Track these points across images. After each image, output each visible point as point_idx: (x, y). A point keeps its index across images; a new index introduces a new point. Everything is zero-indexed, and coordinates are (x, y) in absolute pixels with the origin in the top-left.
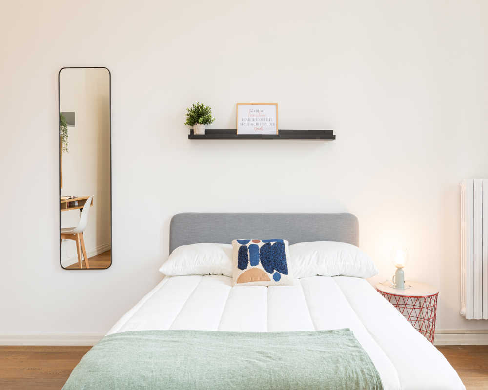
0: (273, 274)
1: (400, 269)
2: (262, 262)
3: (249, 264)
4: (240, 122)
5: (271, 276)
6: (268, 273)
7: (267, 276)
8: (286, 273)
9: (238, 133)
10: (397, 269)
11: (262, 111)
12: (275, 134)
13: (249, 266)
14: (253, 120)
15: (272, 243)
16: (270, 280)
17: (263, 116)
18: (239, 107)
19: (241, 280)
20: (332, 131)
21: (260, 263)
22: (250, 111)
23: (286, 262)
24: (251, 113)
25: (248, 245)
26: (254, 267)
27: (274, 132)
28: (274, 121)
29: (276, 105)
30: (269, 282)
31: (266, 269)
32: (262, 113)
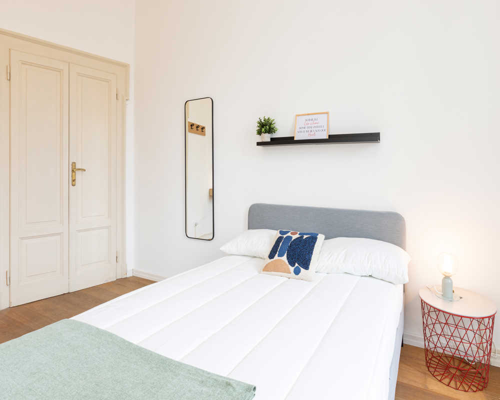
0: (294, 268)
1: (447, 277)
2: (287, 255)
3: (277, 255)
4: (297, 129)
5: (292, 269)
6: (289, 266)
7: (289, 269)
8: (307, 268)
9: (295, 139)
10: (444, 276)
11: (315, 119)
12: (326, 138)
13: (276, 257)
14: (308, 128)
15: (305, 237)
16: (290, 273)
17: (315, 124)
18: (298, 118)
19: (266, 269)
20: (379, 133)
21: (286, 255)
22: (306, 120)
23: (311, 257)
24: (307, 122)
25: (285, 236)
26: (280, 258)
27: (325, 136)
28: (325, 128)
29: (327, 113)
30: (289, 274)
31: (289, 262)
32: (315, 122)
